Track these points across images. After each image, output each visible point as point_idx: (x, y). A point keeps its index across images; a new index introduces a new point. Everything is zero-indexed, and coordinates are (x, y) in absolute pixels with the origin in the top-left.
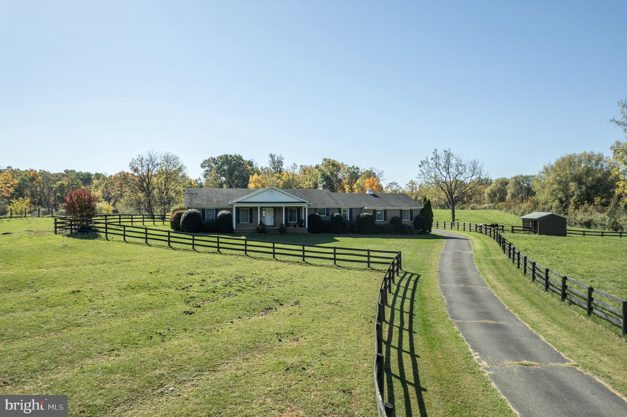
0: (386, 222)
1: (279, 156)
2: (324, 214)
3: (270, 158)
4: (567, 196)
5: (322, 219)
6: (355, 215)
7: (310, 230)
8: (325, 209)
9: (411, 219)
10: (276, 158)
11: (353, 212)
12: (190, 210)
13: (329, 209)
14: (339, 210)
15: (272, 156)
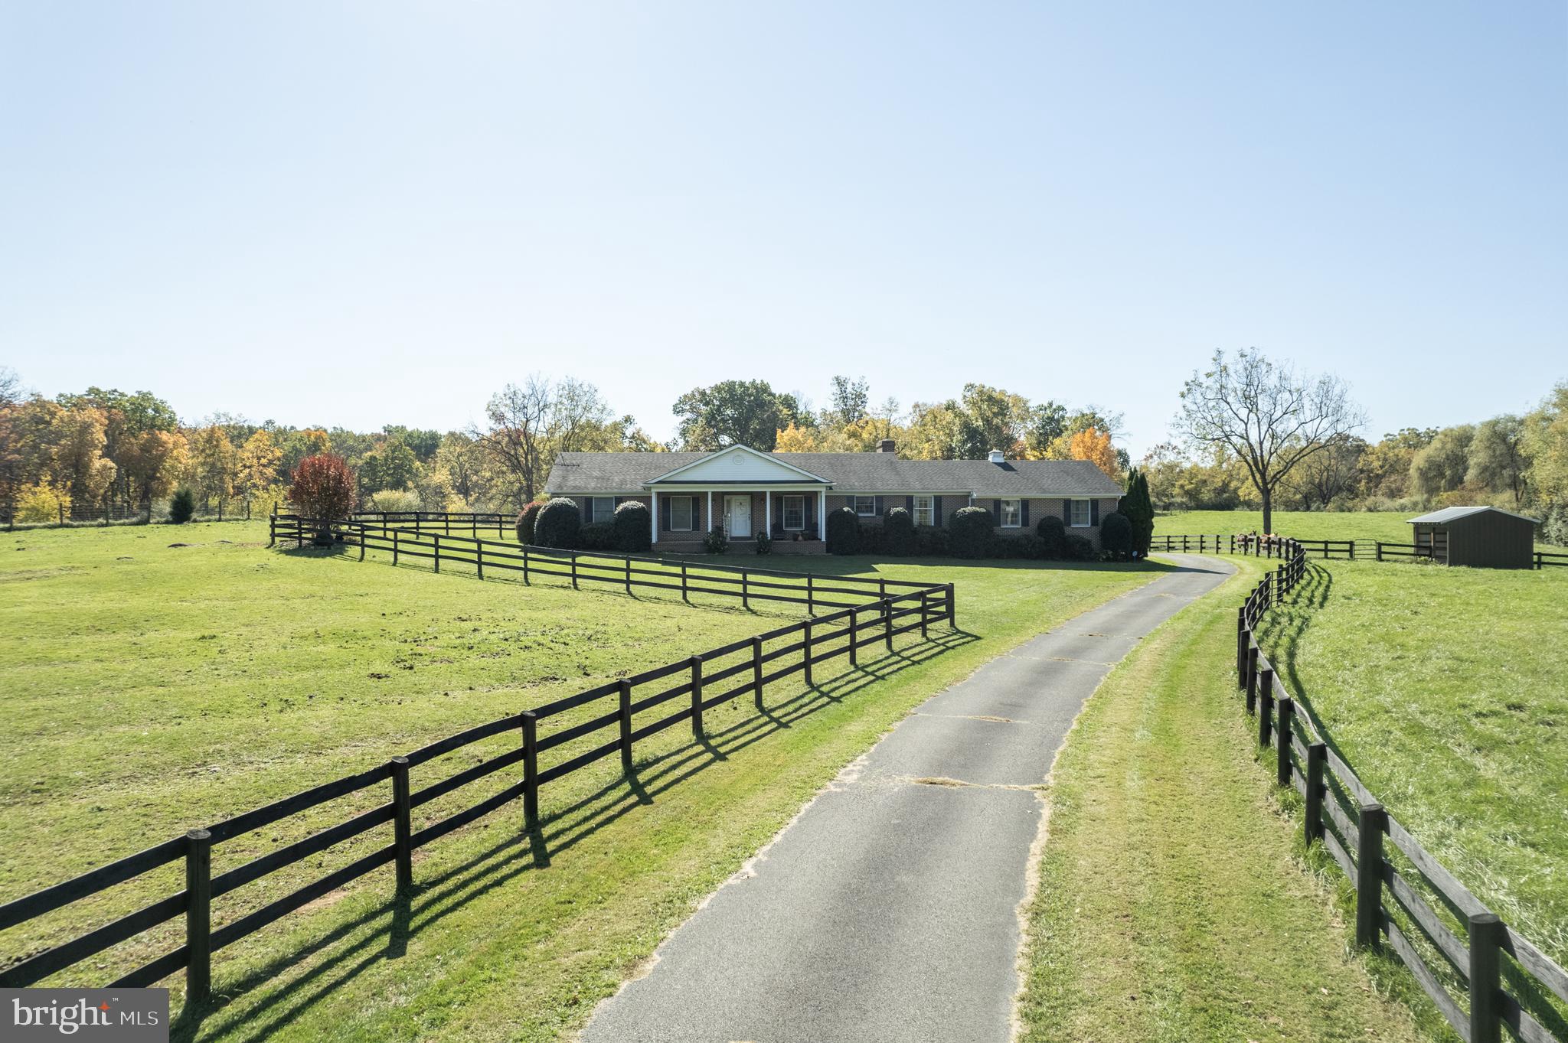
0: (1026, 531)
1: (856, 382)
2: (872, 511)
3: (836, 387)
5: (861, 521)
6: (946, 513)
7: (830, 546)
8: (873, 497)
9: (1095, 522)
10: (849, 389)
11: (944, 504)
12: (555, 500)
13: (882, 497)
14: (909, 501)
15: (840, 383)
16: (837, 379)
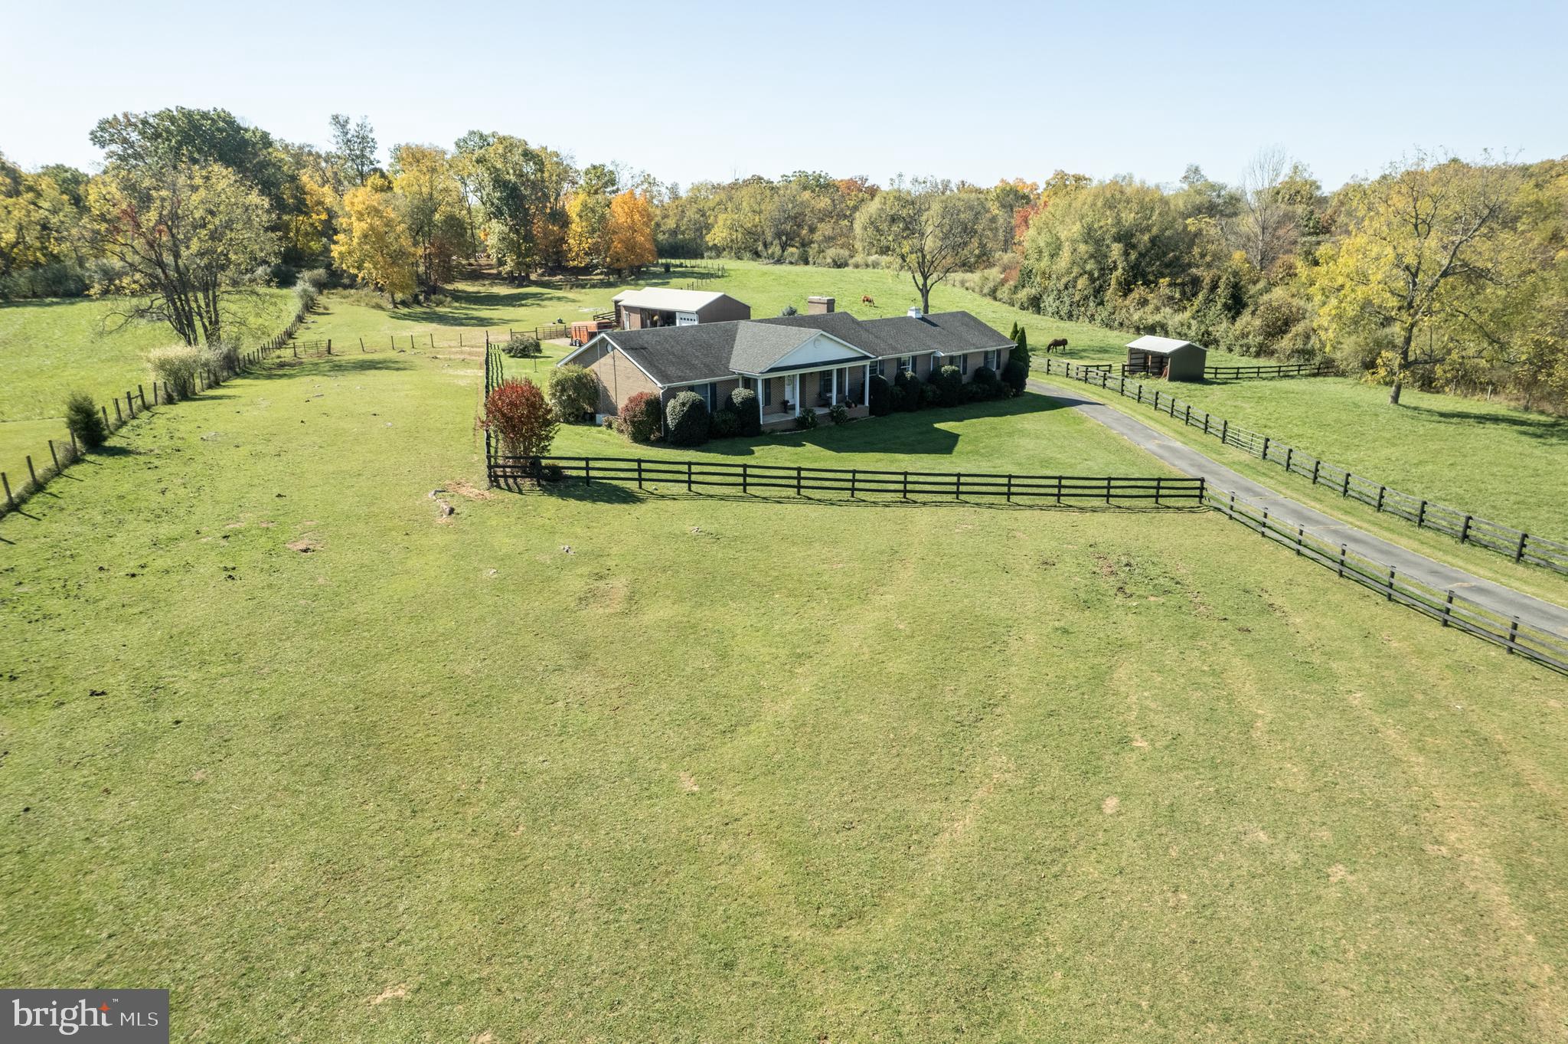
0: (965, 378)
2: (877, 373)
4: (1102, 269)
6: (919, 368)
7: (872, 411)
9: (998, 367)
10: (352, 127)
11: (918, 362)
16: (336, 118)
